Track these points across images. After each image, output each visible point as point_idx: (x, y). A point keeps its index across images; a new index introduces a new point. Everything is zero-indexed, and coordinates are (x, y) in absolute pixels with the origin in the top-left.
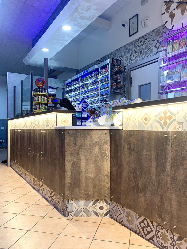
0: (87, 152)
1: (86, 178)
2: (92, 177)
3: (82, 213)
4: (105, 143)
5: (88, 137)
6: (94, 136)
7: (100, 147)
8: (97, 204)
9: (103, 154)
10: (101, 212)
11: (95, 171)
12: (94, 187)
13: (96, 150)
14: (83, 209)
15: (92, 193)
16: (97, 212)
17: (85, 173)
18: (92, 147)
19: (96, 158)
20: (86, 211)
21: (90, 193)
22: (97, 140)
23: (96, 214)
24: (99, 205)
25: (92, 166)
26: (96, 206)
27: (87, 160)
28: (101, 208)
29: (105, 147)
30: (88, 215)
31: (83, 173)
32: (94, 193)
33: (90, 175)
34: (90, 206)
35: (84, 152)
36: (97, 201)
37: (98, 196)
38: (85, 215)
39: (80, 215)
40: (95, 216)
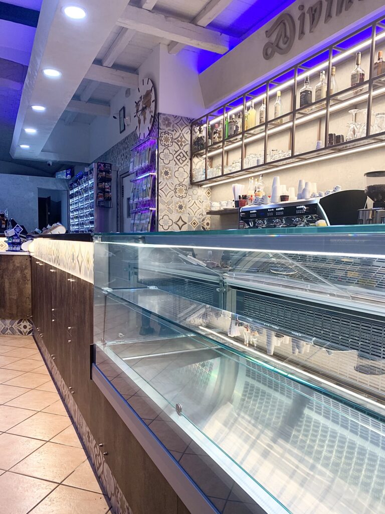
0: (10, 275)
1: (10, 299)
2: (15, 298)
3: (9, 331)
4: (26, 268)
5: (11, 261)
6: (16, 261)
7: (22, 271)
8: (21, 323)
9: (24, 277)
10: (25, 330)
11: (17, 294)
12: (18, 308)
13: (18, 274)
14: (9, 328)
15: (16, 313)
16: (22, 330)
17: (10, 295)
18: (14, 271)
19: (18, 282)
20: (12, 329)
21: (14, 312)
22: (19, 265)
23: (21, 332)
24: (23, 324)
25: (15, 289)
26: (21, 325)
27: (10, 283)
28: (25, 327)
29: (26, 271)
30: (14, 333)
31: (7, 295)
32: (17, 312)
33: (13, 297)
34: (15, 325)
35: (8, 276)
36: (21, 320)
37: (21, 316)
38: (11, 333)
39: (6, 333)
40: (20, 334)
